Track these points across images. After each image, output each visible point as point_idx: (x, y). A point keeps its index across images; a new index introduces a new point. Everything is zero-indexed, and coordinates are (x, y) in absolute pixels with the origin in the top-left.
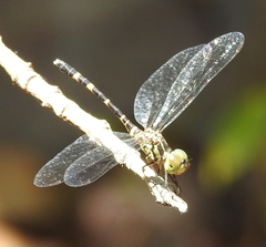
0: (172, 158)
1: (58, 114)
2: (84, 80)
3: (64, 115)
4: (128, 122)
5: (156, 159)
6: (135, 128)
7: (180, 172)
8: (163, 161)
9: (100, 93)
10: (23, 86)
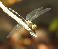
0: (33, 26)
1: (12, 18)
2: (15, 12)
3: (13, 18)
4: (24, 19)
5: (30, 26)
6: (26, 21)
7: (35, 29)
8: (32, 27)
9: (18, 14)
10: (5, 12)
